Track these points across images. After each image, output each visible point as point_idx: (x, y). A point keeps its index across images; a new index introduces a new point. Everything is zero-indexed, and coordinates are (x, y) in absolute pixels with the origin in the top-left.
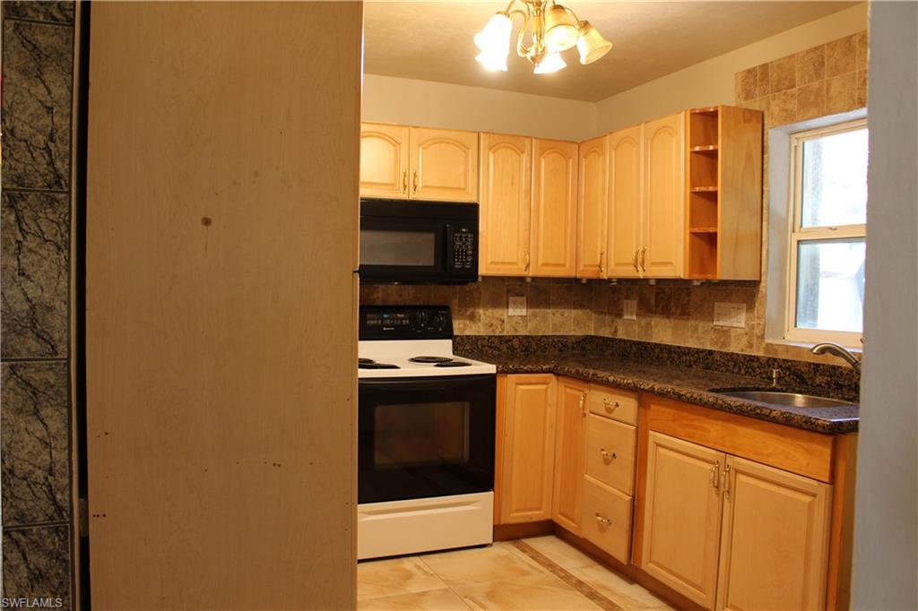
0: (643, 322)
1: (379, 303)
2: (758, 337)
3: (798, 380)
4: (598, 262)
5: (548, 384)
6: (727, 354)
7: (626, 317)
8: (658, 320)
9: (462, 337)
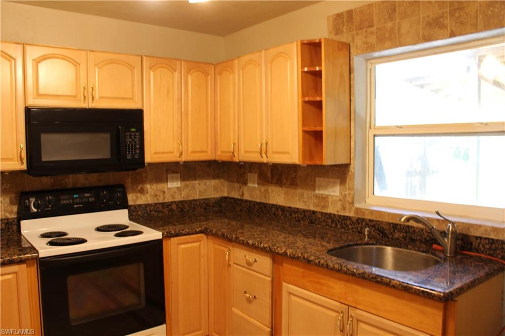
0: (263, 189)
1: (70, 186)
2: (350, 203)
3: (381, 234)
4: (232, 150)
5: (201, 241)
6: (326, 214)
7: (250, 185)
8: (274, 188)
9: (135, 206)
